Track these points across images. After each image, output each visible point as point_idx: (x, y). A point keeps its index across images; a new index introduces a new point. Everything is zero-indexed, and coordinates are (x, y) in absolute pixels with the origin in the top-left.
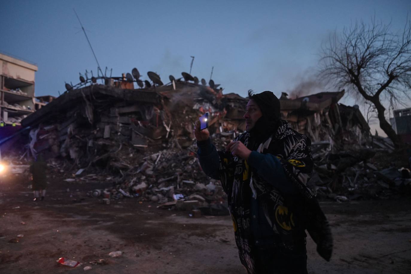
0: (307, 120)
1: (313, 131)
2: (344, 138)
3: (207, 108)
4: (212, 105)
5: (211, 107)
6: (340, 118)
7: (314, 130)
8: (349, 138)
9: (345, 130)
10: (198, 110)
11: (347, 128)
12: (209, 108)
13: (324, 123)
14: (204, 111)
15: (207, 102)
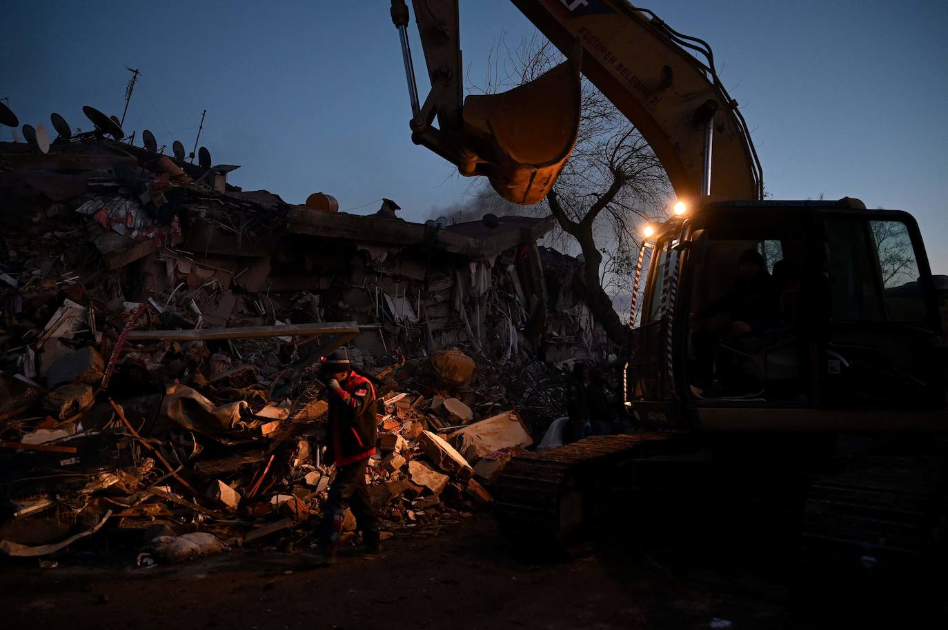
0: (455, 279)
1: (466, 308)
2: (549, 332)
3: (122, 213)
4: (141, 207)
5: (133, 213)
6: (543, 282)
7: (471, 304)
8: (564, 333)
9: (553, 310)
10: (90, 217)
11: (558, 309)
12: (128, 214)
13: (503, 290)
14: (110, 220)
15: (126, 197)
